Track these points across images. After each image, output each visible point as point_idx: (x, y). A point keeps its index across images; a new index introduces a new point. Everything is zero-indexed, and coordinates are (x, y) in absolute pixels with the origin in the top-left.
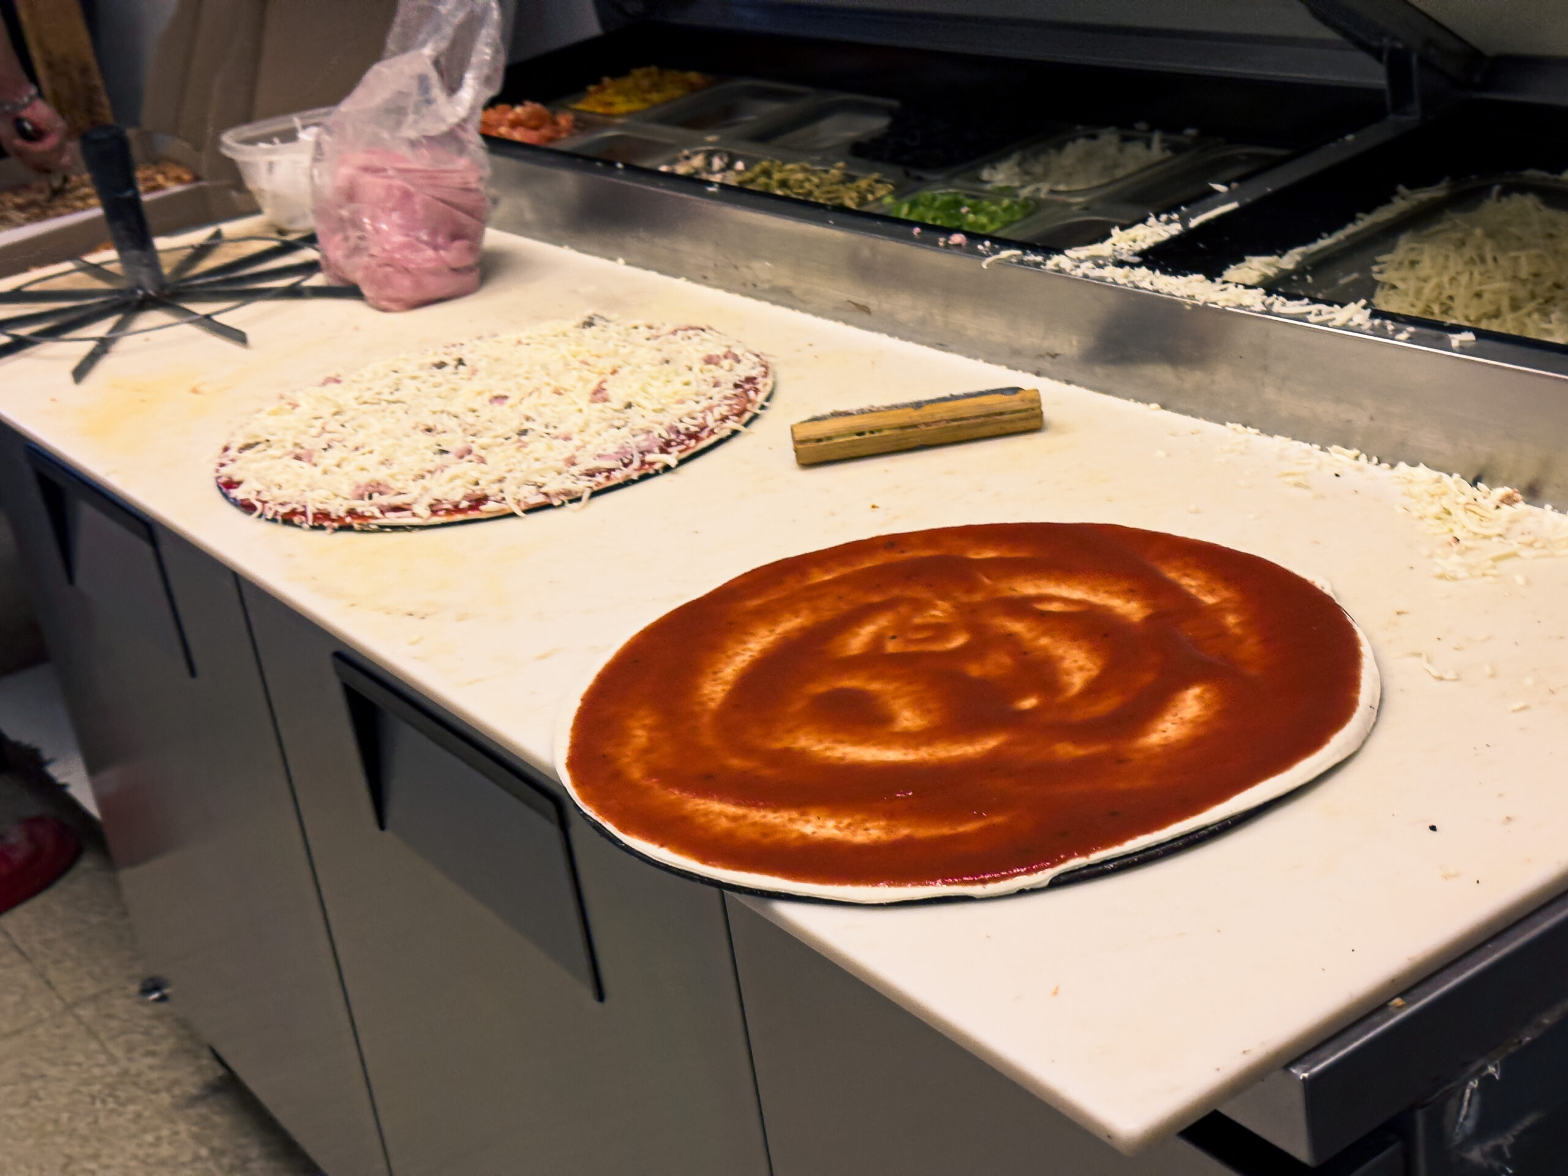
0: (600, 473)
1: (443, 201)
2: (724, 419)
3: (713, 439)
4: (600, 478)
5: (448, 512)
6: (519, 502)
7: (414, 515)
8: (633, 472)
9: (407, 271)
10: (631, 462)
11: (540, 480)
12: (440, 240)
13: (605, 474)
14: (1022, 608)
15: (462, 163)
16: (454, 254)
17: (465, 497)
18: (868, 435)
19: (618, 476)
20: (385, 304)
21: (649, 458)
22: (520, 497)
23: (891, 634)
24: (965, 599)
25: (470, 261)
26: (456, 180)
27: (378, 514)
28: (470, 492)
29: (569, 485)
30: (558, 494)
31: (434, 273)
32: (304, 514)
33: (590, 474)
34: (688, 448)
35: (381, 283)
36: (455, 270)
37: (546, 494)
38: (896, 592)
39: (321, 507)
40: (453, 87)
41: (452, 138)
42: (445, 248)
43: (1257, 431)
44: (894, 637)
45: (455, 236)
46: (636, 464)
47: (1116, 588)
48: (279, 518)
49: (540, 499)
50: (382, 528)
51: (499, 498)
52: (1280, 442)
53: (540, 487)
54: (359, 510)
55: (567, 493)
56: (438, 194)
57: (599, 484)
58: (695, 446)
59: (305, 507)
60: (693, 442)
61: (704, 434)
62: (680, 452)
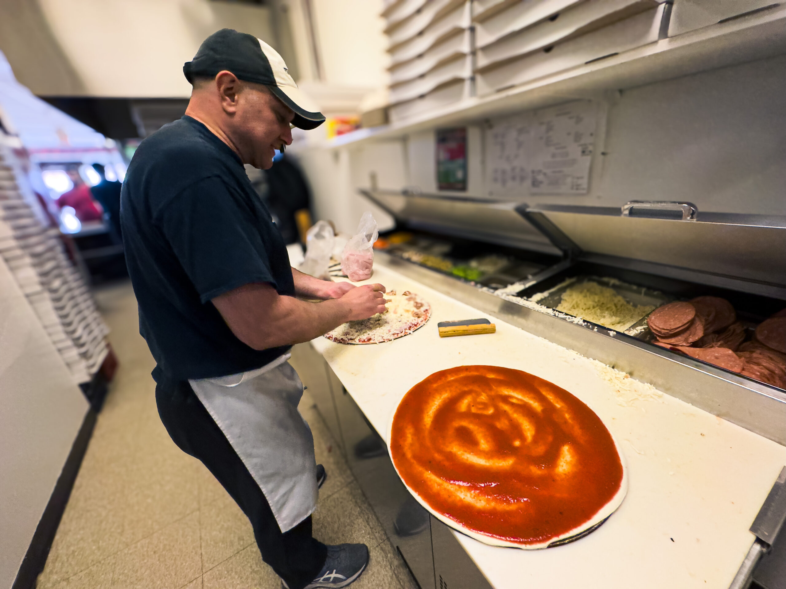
0: (396, 334)
1: (365, 261)
2: (422, 321)
3: (420, 326)
4: (396, 336)
5: (362, 342)
6: (378, 341)
7: (355, 341)
8: (403, 334)
9: (357, 274)
10: (402, 332)
11: (383, 336)
12: (364, 269)
13: (397, 335)
14: (506, 399)
15: (369, 253)
16: (366, 271)
17: (366, 338)
18: (456, 332)
19: (400, 335)
20: (352, 280)
21: (406, 331)
22: (378, 339)
23: (472, 405)
24: (490, 394)
25: (369, 273)
26: (368, 257)
27: (347, 340)
28: (367, 337)
29: (389, 338)
30: (386, 339)
31: (363, 275)
32: (332, 338)
33: (394, 334)
34: (415, 329)
35: (352, 276)
36: (366, 275)
37: (384, 339)
38: (471, 387)
39: (336, 336)
40: (369, 240)
41: (368, 250)
42: (365, 270)
43: (548, 340)
44: (473, 406)
45: (367, 268)
46: (404, 332)
47: (530, 396)
48: (327, 337)
49: (383, 340)
50: (348, 344)
51: (374, 339)
52: (554, 345)
53: (382, 337)
54: (344, 339)
55: (388, 339)
56: (365, 260)
57: (395, 337)
58: (416, 328)
59: (332, 336)
60: (416, 327)
61: (418, 325)
62: (413, 329)
